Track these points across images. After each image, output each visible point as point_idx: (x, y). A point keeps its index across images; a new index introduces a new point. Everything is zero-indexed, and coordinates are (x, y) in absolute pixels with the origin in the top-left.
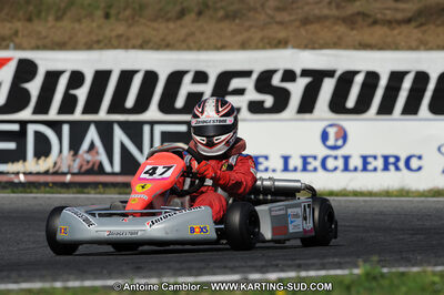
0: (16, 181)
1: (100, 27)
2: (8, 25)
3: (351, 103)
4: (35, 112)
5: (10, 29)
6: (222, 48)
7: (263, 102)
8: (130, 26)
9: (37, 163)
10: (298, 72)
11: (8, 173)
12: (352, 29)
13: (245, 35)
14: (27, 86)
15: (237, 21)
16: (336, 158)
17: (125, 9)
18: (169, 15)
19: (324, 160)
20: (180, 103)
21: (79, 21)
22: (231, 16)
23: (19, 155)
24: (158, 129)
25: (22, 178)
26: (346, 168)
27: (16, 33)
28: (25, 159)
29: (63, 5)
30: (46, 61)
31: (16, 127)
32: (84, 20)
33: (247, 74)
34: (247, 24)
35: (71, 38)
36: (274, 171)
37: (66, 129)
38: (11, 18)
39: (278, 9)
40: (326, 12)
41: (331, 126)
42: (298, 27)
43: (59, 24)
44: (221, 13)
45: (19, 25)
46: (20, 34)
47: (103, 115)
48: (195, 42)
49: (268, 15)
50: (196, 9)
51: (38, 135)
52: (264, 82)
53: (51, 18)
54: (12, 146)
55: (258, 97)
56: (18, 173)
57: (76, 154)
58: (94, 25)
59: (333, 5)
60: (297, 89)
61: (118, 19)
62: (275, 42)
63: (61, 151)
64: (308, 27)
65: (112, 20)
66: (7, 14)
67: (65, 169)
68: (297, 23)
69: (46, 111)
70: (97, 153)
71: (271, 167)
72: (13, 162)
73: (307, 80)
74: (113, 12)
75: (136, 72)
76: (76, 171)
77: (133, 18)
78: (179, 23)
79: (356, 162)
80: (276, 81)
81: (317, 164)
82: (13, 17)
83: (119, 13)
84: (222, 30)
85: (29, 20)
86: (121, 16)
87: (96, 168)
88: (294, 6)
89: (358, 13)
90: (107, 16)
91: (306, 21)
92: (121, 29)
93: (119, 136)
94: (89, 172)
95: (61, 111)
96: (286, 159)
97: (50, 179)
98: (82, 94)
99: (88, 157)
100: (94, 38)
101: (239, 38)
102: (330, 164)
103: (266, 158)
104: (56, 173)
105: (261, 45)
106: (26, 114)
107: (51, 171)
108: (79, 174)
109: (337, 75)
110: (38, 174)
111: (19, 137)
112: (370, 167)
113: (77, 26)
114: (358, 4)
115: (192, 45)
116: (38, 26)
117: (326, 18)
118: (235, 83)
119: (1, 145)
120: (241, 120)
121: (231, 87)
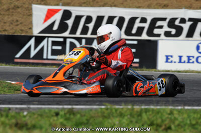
4: (70, 33)
10: (187, 19)
11: (57, 60)
14: (67, 22)
19: (197, 58)
20: (134, 31)
23: (62, 52)
28: (65, 54)
30: (76, 11)
31: (62, 40)
33: (164, 19)
36: (175, 62)
37: (84, 41)
41: (200, 43)
51: (71, 43)
52: (171, 23)
54: (59, 48)
55: (169, 29)
56: (62, 60)
60: (186, 27)
69: (75, 33)
71: (174, 61)
72: (60, 55)
73: (191, 23)
75: (115, 17)
80: (177, 23)
81: (194, 60)
95: (82, 33)
96: (180, 57)
98: (91, 26)
102: (200, 60)
103: (172, 56)
106: (66, 34)
111: (63, 44)
118: (159, 23)
119: (55, 48)
120: (161, 40)
121: (157, 25)
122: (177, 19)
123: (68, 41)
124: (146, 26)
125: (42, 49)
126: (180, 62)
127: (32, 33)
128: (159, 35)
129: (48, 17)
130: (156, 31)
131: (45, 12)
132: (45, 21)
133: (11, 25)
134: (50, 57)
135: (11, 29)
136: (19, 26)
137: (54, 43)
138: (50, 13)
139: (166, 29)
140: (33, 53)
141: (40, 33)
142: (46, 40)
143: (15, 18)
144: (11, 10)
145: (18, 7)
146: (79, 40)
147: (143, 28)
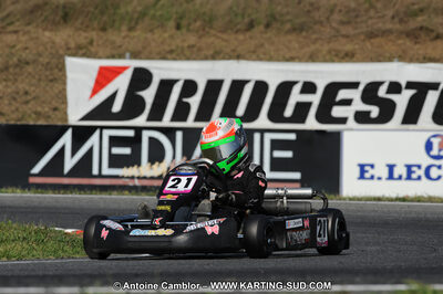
0: (131, 184)
1: (172, 37)
2: (84, 34)
4: (149, 119)
5: (86, 38)
6: (291, 59)
7: (369, 113)
8: (200, 37)
9: (151, 168)
10: (404, 85)
11: (123, 177)
12: (416, 43)
13: (313, 47)
14: (142, 93)
15: (304, 34)
16: (439, 167)
17: (195, 21)
18: (239, 27)
19: (428, 169)
20: (288, 112)
21: (151, 31)
22: (298, 29)
23: (134, 160)
24: (268, 137)
25: (137, 182)
27: (91, 43)
28: (139, 165)
29: (136, 16)
30: (161, 70)
31: (131, 133)
32: (156, 31)
33: (354, 85)
34: (314, 36)
35: (144, 48)
36: (379, 178)
37: (179, 135)
38: (87, 28)
39: (342, 23)
40: (389, 26)
41: (435, 136)
42: (364, 40)
43: (133, 34)
44: (288, 26)
45: (93, 34)
46: (95, 44)
48: (265, 54)
49: (334, 28)
50: (265, 22)
51: (152, 141)
52: (370, 93)
53: (124, 28)
54: (127, 151)
55: (364, 107)
56: (133, 178)
58: (166, 35)
59: (396, 20)
60: (402, 100)
61: (188, 30)
62: (342, 55)
63: (174, 157)
64: (372, 40)
65: (184, 30)
66: (82, 24)
68: (362, 37)
69: (160, 119)
71: (377, 175)
72: (128, 167)
73: (411, 92)
74: (184, 22)
75: (247, 82)
77: (204, 30)
78: (248, 34)
80: (382, 92)
81: (421, 172)
82: (87, 27)
83: (189, 25)
84: (290, 41)
85: (104, 29)
86: (191, 27)
88: (359, 20)
89: (421, 28)
90: (178, 27)
91: (371, 35)
92: (192, 39)
95: (174, 119)
96: (391, 168)
98: (195, 102)
100: (168, 48)
101: (308, 50)
102: (434, 173)
103: (372, 166)
105: (327, 57)
106: (141, 121)
107: (165, 175)
109: (441, 87)
110: (152, 178)
111: (135, 142)
113: (149, 35)
114: (420, 19)
115: (262, 56)
116: (112, 36)
117: (389, 32)
118: (343, 94)
119: (116, 151)
120: (348, 130)
121: (338, 98)
122: (381, 83)
123: (146, 135)
124: (315, 99)
125: (90, 152)
126: (391, 177)
127: (66, 120)
128: (343, 121)
129: (99, 85)
130: (337, 112)
131: (95, 74)
132: (95, 92)
133: (13, 102)
134: (106, 171)
135: (13, 112)
136: (30, 106)
137: (114, 141)
138: (105, 77)
139: (359, 106)
140: (69, 163)
141: (84, 119)
142: (97, 132)
143: (22, 86)
144: (11, 70)
145: (27, 63)
146: (170, 133)
147: (308, 105)
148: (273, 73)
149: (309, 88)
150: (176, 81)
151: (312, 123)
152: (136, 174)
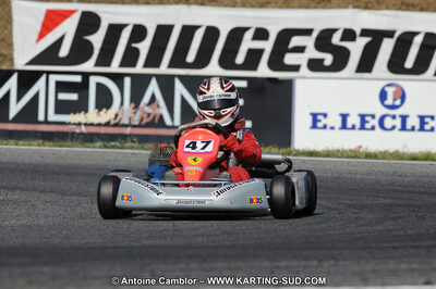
0: (78, 131)
3: (409, 64)
4: (97, 65)
7: (322, 60)
9: (99, 115)
10: (358, 32)
11: (69, 124)
14: (90, 38)
16: (394, 117)
19: (382, 119)
20: (240, 59)
23: (80, 106)
25: (84, 129)
26: (404, 128)
28: (86, 111)
30: (109, 15)
31: (78, 79)
33: (308, 32)
36: (332, 128)
37: (127, 81)
41: (389, 85)
47: (164, 69)
51: (99, 85)
52: (324, 40)
54: (74, 97)
55: (318, 55)
56: (79, 124)
57: (137, 106)
60: (356, 48)
63: (122, 104)
67: (126, 122)
69: (108, 64)
70: (158, 106)
71: (330, 125)
72: (75, 113)
73: (366, 40)
75: (198, 27)
76: (137, 123)
79: (413, 121)
80: (336, 39)
81: (375, 122)
87: (156, 121)
93: (180, 89)
94: (150, 125)
95: (123, 64)
96: (344, 117)
97: (110, 130)
98: (144, 47)
99: (148, 110)
102: (388, 123)
103: (325, 115)
104: (116, 125)
106: (88, 66)
107: (112, 122)
108: (139, 126)
109: (397, 35)
110: (99, 125)
111: (82, 88)
112: (427, 127)
118: (296, 41)
119: (63, 96)
120: (300, 77)
121: (291, 45)
122: (335, 30)
123: (93, 80)
124: (267, 46)
125: (36, 98)
127: (12, 64)
128: (296, 68)
129: (47, 28)
130: (290, 59)
131: (41, 18)
132: (41, 36)
134: (52, 117)
137: (61, 87)
138: (52, 20)
140: (15, 108)
142: (44, 77)
146: (118, 78)
147: (260, 52)
148: (224, 19)
149: (261, 34)
150: (125, 26)
151: (263, 71)
152: (83, 121)
